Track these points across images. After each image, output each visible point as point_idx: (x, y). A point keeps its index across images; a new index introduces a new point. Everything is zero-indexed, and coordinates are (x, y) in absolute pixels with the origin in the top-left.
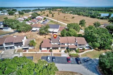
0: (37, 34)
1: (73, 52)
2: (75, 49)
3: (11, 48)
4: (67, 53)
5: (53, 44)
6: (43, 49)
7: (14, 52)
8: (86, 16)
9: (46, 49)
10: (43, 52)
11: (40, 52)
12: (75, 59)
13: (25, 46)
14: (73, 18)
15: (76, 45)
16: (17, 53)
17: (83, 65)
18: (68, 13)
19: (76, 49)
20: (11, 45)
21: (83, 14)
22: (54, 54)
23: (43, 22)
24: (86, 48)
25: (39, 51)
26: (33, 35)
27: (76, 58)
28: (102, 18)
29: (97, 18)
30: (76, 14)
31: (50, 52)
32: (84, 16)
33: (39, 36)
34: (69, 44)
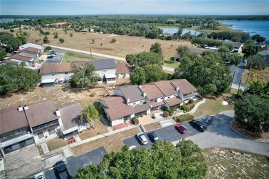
0: (64, 90)
1: (179, 113)
2: (178, 106)
3: (22, 144)
4: (169, 117)
5: (132, 104)
6: (114, 123)
7: (42, 153)
8: (137, 35)
9: (122, 121)
10: (118, 131)
11: (111, 132)
12: (189, 125)
13: (66, 128)
14: (114, 41)
15: (178, 97)
16: (53, 152)
17: (211, 131)
18: (90, 30)
19: (181, 105)
20: (19, 135)
21: (128, 33)
22: (146, 126)
23: (49, 58)
24: (195, 100)
25: (107, 131)
26: (54, 96)
27: (190, 123)
28: (169, 38)
29: (160, 38)
30: (111, 33)
31: (134, 126)
32: (131, 35)
33: (73, 94)
34: (166, 98)
